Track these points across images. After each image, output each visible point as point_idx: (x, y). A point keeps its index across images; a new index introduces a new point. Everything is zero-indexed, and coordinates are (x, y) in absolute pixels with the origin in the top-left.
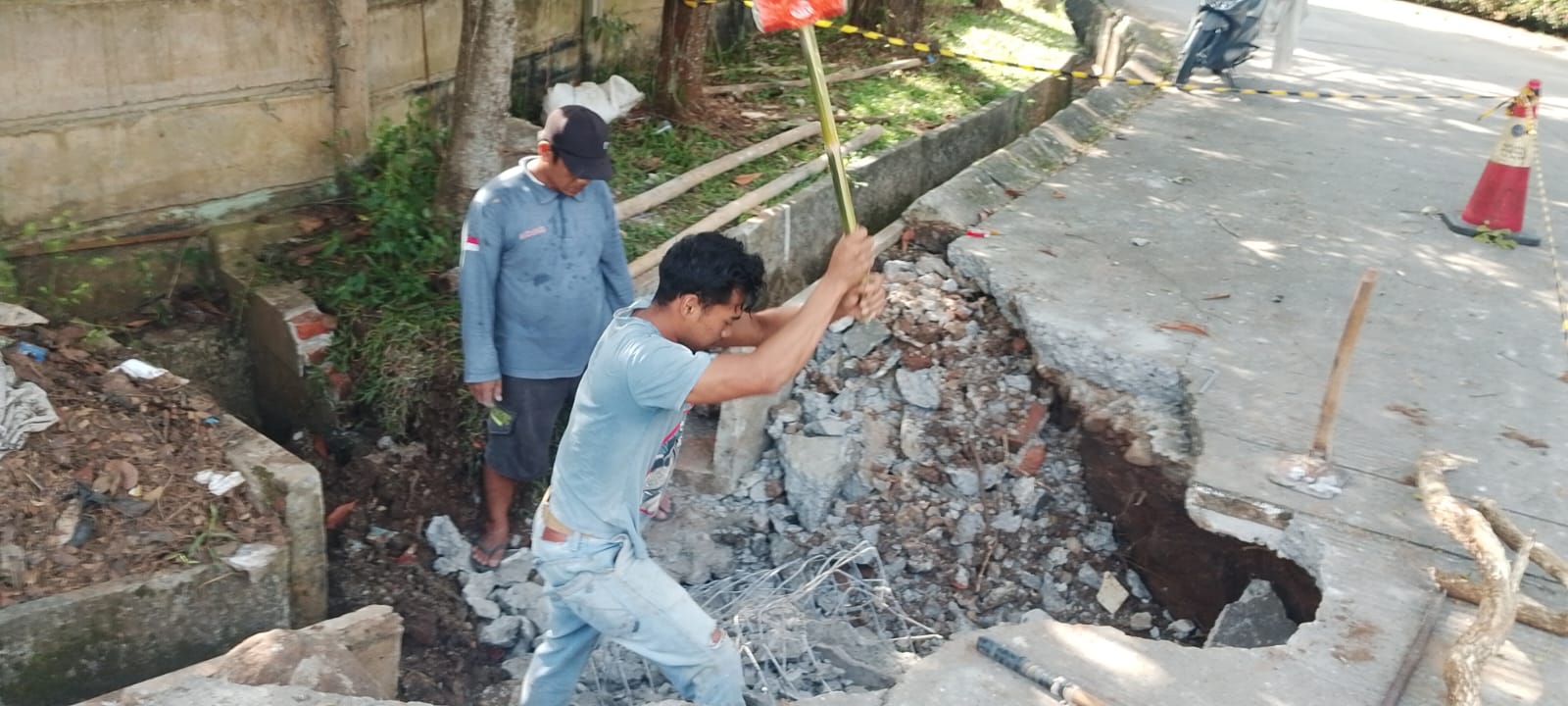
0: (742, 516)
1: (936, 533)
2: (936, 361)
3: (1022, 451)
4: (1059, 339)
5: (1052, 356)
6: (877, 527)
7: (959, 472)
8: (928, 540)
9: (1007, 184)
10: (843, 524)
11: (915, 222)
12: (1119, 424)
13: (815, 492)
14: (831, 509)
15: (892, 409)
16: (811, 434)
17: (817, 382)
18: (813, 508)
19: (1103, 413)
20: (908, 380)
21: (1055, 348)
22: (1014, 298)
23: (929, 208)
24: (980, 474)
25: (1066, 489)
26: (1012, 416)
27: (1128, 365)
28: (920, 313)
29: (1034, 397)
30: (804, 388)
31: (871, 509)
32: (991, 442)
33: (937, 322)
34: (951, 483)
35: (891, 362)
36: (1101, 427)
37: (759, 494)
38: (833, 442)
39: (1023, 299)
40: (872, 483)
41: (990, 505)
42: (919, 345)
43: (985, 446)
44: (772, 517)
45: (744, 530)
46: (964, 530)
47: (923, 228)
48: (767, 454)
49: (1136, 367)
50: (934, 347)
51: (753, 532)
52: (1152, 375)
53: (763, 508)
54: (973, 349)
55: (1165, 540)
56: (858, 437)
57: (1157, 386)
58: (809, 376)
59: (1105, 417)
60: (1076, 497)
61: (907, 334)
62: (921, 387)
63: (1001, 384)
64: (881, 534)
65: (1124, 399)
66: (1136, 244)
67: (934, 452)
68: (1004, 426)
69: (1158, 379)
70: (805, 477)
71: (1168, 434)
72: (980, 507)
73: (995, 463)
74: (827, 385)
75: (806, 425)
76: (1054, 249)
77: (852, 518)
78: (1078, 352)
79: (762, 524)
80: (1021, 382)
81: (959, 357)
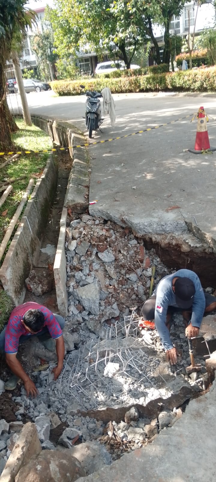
0: (74, 321)
1: (134, 297)
2: (108, 246)
3: (144, 262)
4: (145, 225)
5: (144, 231)
6: (116, 303)
7: (130, 276)
8: (132, 300)
9: (83, 184)
10: (106, 308)
11: (69, 206)
12: (174, 242)
13: (94, 302)
14: (100, 305)
15: (101, 266)
16: (84, 285)
17: (74, 268)
18: (95, 308)
19: (167, 241)
20: (103, 255)
21: (144, 228)
22: (122, 218)
23: (72, 200)
24: (136, 274)
25: (160, 266)
26: (136, 253)
27: (169, 225)
28: (97, 234)
29: (139, 244)
30: (71, 272)
31: (111, 299)
32: (135, 263)
33: (103, 235)
34: (130, 280)
35: (94, 252)
36: (168, 245)
37: (76, 312)
38: (92, 285)
39: (125, 217)
40: (108, 291)
41: (143, 281)
42: (101, 244)
43: (134, 265)
44: (83, 316)
45: (76, 325)
46: (141, 292)
47: (73, 207)
48: (70, 298)
49: (171, 225)
50: (105, 242)
51: (80, 324)
52: (177, 225)
53: (79, 315)
54: (116, 238)
55: (198, 269)
56: (97, 280)
57: (179, 227)
58: (70, 268)
59: (168, 242)
60: (163, 267)
61: (96, 242)
62: (107, 256)
63: (129, 245)
64: (118, 305)
65: (171, 234)
66: (134, 189)
67: (120, 273)
68: (136, 257)
69: (179, 226)
70: (89, 299)
71: (192, 240)
72: (141, 283)
73: (138, 269)
74: (78, 268)
75: (80, 284)
76: (117, 199)
77: (107, 304)
78: (152, 227)
79: (81, 320)
80: (134, 242)
81: (114, 242)
